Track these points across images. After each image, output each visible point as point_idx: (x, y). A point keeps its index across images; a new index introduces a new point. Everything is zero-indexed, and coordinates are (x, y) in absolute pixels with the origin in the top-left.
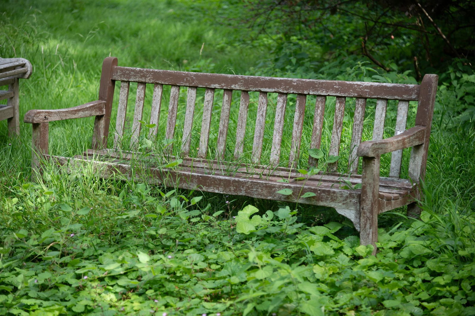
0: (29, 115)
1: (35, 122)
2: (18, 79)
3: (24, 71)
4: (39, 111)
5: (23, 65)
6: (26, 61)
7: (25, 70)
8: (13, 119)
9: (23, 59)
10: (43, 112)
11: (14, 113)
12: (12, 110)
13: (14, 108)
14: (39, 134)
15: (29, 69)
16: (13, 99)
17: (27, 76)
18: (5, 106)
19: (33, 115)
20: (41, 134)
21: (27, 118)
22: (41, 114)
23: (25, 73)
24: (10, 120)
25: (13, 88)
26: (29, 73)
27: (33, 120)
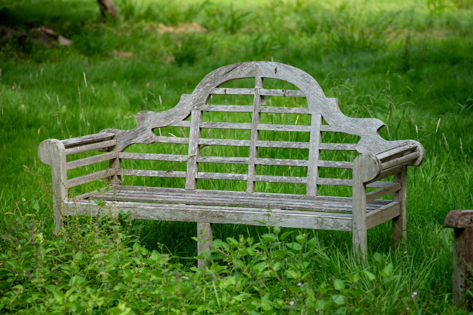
0: (451, 217)
1: (459, 227)
2: (406, 166)
3: (415, 157)
4: (463, 211)
5: (413, 150)
6: (417, 143)
7: (416, 155)
8: (400, 218)
9: (413, 141)
10: (468, 213)
11: (401, 211)
12: (399, 207)
13: (401, 204)
14: (463, 242)
15: (421, 154)
16: (400, 193)
17: (418, 163)
18: (390, 202)
19: (457, 217)
20: (466, 242)
21: (450, 222)
22: (467, 216)
23: (416, 159)
24: (395, 220)
25: (400, 178)
26: (420, 159)
27: (457, 224)
